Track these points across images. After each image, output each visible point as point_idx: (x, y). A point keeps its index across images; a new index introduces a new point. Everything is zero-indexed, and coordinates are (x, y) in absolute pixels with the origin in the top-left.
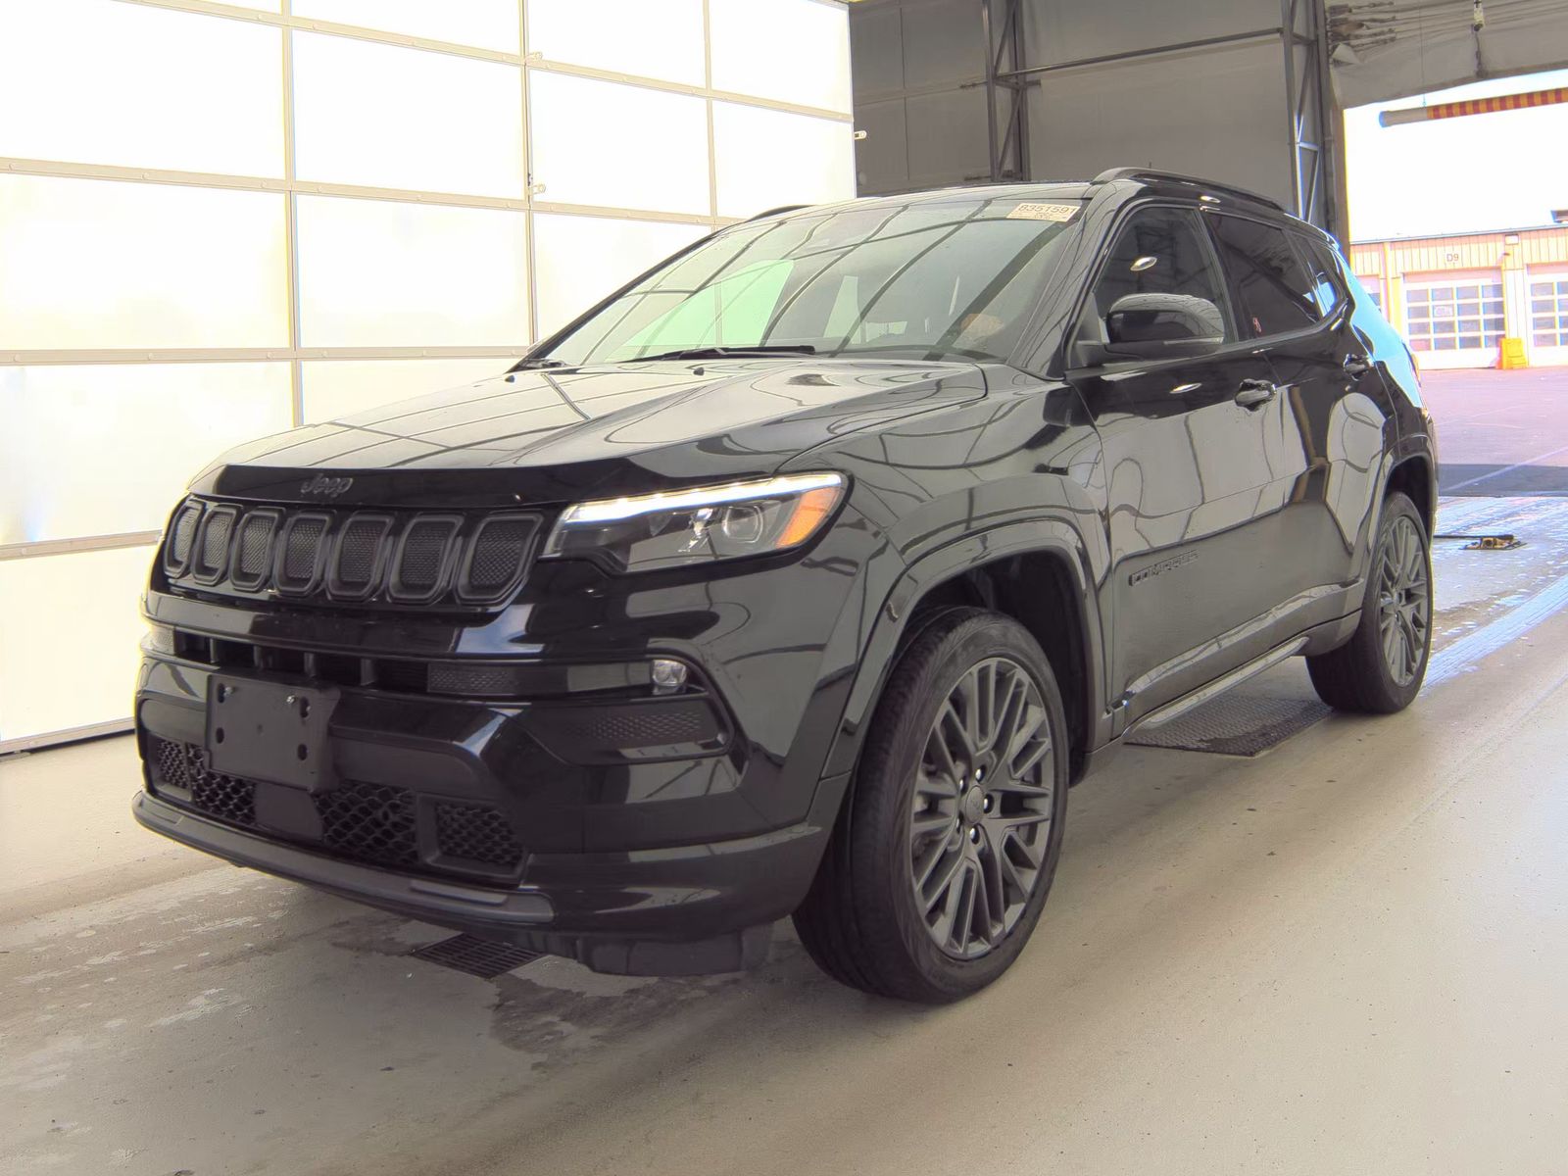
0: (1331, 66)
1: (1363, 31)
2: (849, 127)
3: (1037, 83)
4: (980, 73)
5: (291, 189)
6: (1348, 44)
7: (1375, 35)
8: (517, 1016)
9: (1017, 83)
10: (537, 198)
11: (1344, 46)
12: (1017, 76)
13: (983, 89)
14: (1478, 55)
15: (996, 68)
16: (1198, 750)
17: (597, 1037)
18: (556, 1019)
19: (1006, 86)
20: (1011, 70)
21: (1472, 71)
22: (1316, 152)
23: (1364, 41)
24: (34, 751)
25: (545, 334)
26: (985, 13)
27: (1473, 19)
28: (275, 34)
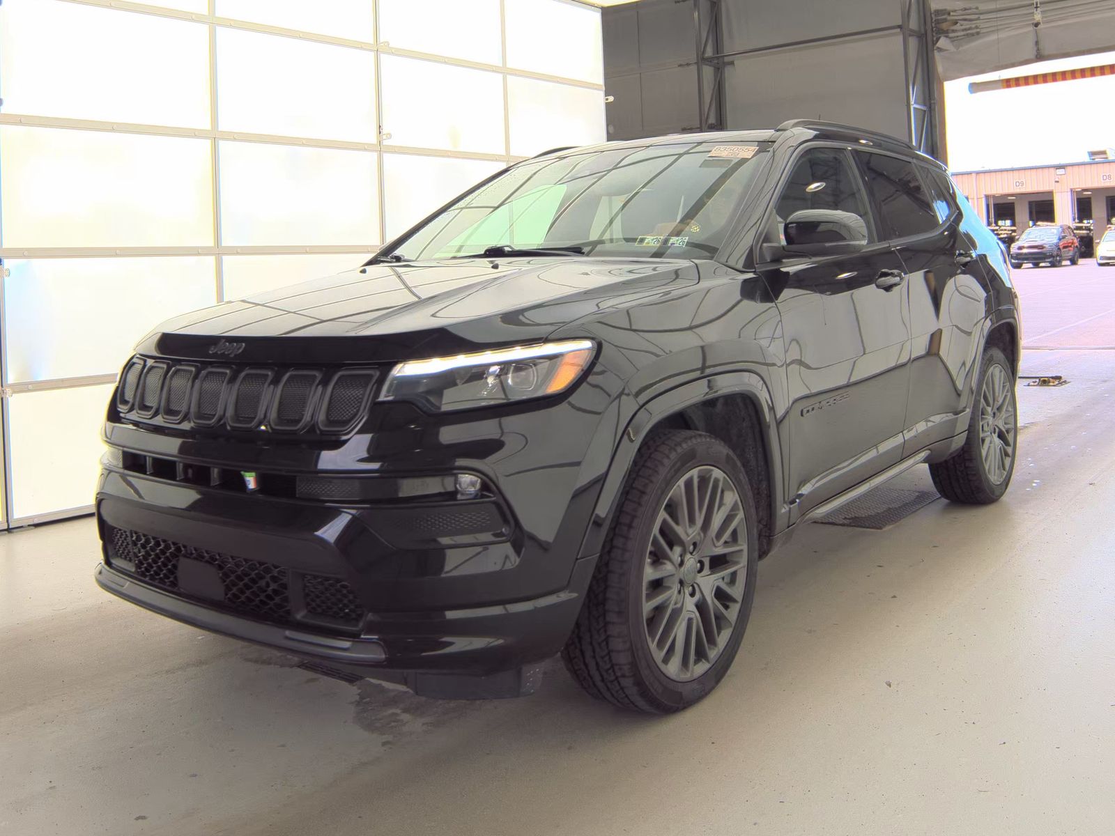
0: (935, 51)
1: (958, 27)
2: (602, 94)
3: (732, 63)
4: (693, 57)
5: (215, 137)
6: (947, 37)
7: (965, 30)
8: (371, 709)
9: (718, 63)
10: (386, 143)
11: (945, 38)
12: (718, 58)
13: (694, 68)
14: (1037, 43)
15: (704, 52)
16: (843, 525)
17: (427, 723)
18: (398, 711)
19: (710, 66)
20: (713, 55)
21: (1032, 55)
22: (925, 111)
23: (959, 34)
24: (37, 525)
25: (391, 237)
26: (696, 15)
27: (1034, 19)
28: (205, 29)
